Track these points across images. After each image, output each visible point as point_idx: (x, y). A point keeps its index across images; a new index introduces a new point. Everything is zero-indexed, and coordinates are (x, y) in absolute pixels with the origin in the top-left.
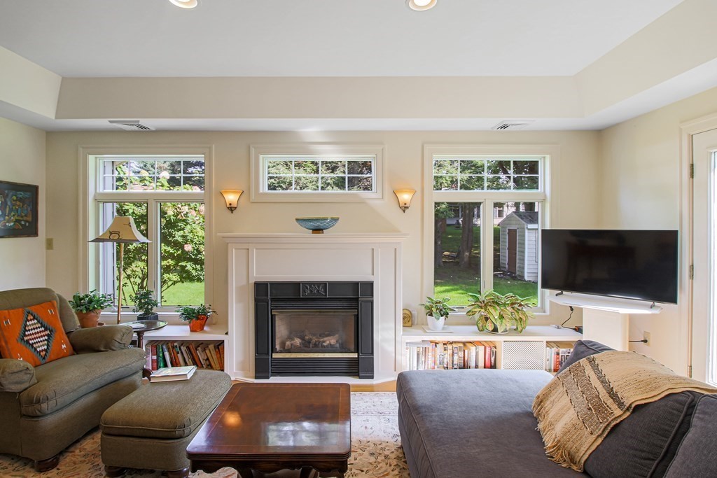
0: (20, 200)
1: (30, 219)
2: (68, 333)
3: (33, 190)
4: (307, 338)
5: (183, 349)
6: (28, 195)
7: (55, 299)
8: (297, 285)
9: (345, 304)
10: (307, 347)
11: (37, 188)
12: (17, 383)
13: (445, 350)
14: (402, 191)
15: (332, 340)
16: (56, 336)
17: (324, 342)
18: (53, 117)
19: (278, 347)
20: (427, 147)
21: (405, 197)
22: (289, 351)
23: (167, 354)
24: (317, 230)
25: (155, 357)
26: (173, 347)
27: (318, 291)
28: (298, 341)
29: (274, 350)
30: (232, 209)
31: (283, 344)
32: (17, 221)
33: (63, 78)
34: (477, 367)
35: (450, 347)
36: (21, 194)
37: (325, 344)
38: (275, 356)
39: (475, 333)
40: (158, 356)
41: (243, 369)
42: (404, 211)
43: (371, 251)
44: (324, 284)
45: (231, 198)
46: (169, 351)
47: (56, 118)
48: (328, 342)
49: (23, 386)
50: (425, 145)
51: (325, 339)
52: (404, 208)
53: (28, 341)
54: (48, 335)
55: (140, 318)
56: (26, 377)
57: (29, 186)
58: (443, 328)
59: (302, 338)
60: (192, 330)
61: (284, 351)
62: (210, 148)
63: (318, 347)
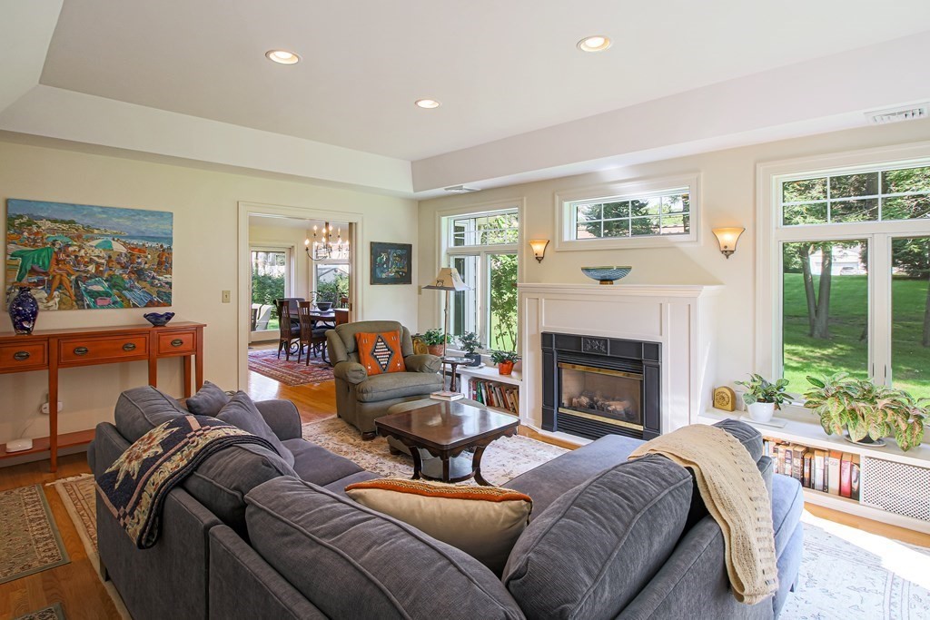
0: (399, 256)
1: (406, 271)
2: (404, 357)
3: (408, 248)
4: (595, 398)
5: (497, 389)
6: (404, 252)
7: (399, 329)
8: (578, 338)
9: (630, 366)
10: (591, 407)
11: (410, 246)
12: (355, 378)
13: (775, 451)
14: (722, 230)
15: (617, 406)
16: (394, 356)
17: (609, 406)
18: (412, 191)
19: (565, 401)
20: (760, 168)
21: (728, 238)
22: (575, 409)
23: (483, 391)
24: (604, 281)
25: (475, 392)
26: (490, 387)
27: (599, 347)
28: (585, 400)
29: (560, 404)
30: (539, 259)
31: (570, 400)
32: (397, 272)
33: (412, 163)
34: (825, 489)
35: (781, 448)
36: (399, 252)
37: (610, 408)
38: (561, 410)
39: (819, 436)
40: (477, 392)
41: (534, 417)
42: (727, 257)
43: (659, 306)
44: (604, 340)
45: (538, 248)
46: (485, 389)
47: (415, 191)
48: (614, 407)
49: (359, 381)
50: (758, 165)
51: (611, 403)
52: (727, 253)
53: (376, 356)
54: (390, 355)
55: (466, 356)
56: (361, 375)
57: (405, 245)
58: (771, 421)
59: (591, 399)
60: (501, 373)
61: (571, 407)
62: (522, 200)
63: (603, 411)
